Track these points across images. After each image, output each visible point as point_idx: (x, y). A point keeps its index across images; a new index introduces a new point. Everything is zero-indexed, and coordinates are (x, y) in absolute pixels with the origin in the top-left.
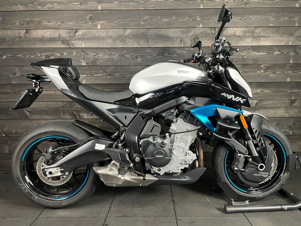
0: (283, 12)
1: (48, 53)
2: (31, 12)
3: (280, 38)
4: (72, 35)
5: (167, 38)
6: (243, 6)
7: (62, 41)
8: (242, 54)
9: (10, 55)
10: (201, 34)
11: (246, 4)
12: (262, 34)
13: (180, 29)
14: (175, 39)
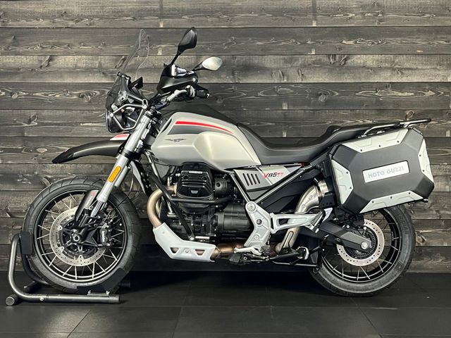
0: (437, 32)
1: (82, 91)
2: (58, 30)
3: (433, 72)
4: (119, 64)
5: (261, 70)
6: (376, 25)
7: (103, 73)
8: (376, 94)
9: (24, 94)
10: (314, 64)
11: (381, 21)
12: (407, 65)
13: (282, 57)
14: (274, 72)
